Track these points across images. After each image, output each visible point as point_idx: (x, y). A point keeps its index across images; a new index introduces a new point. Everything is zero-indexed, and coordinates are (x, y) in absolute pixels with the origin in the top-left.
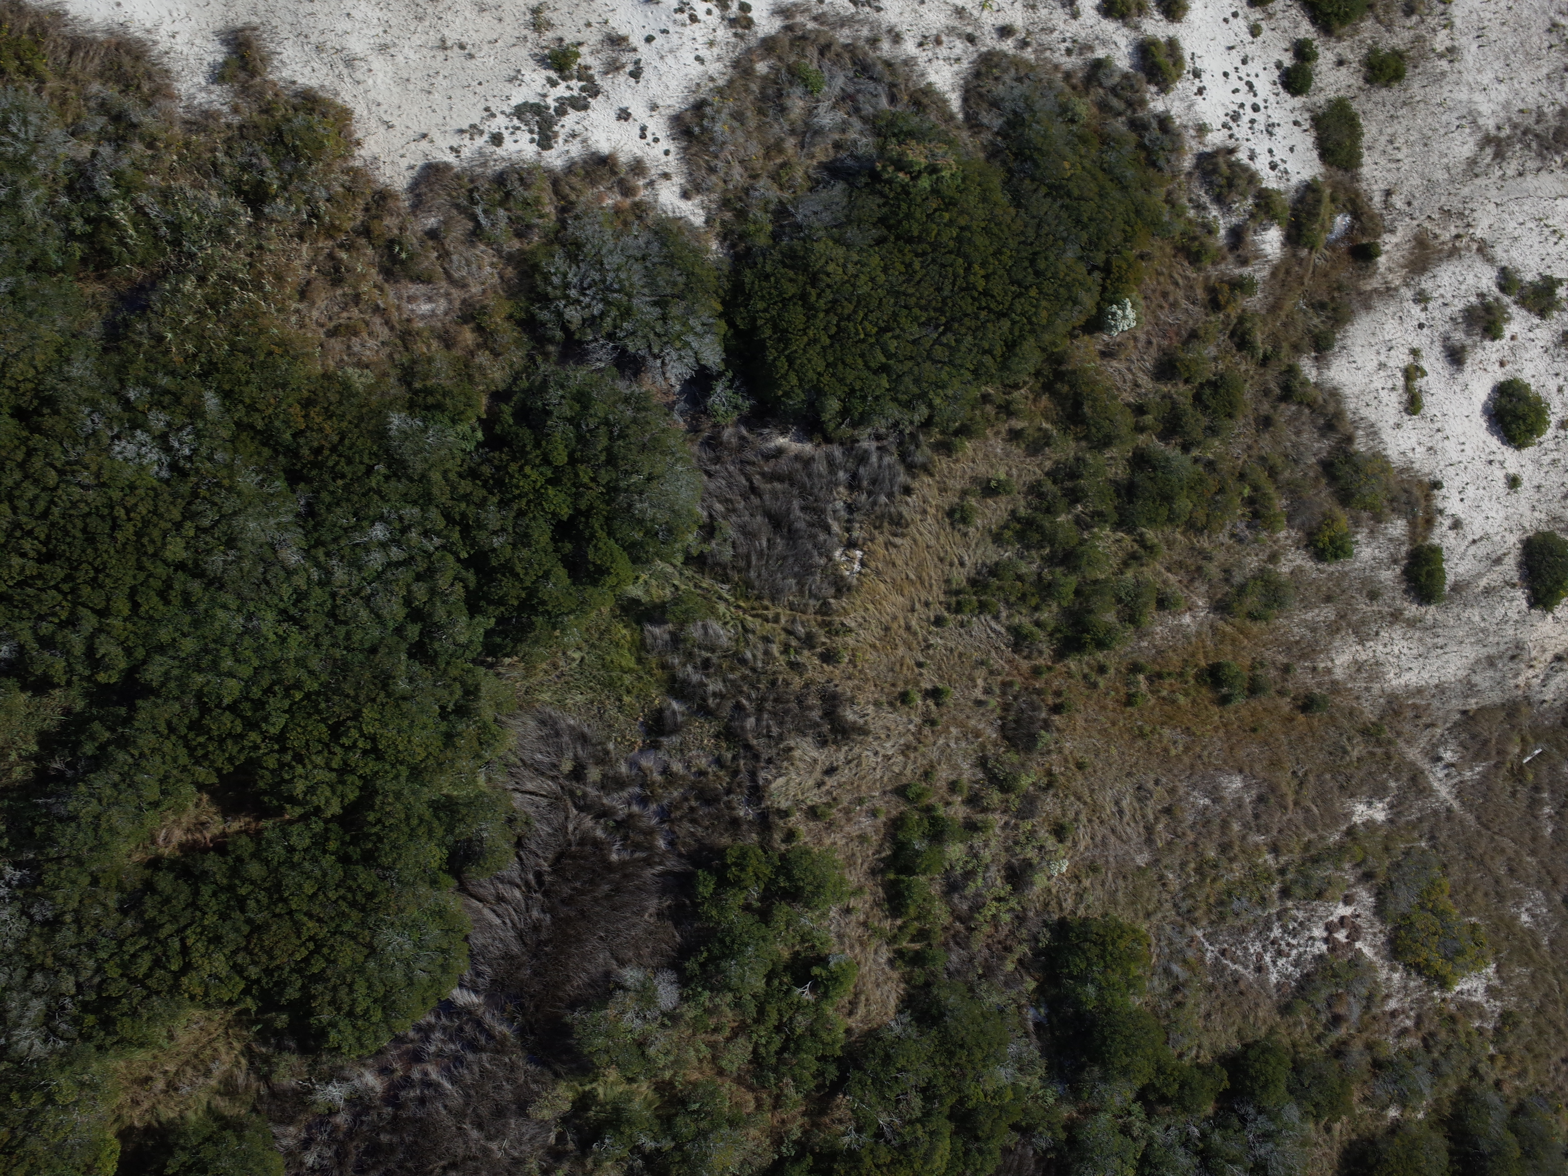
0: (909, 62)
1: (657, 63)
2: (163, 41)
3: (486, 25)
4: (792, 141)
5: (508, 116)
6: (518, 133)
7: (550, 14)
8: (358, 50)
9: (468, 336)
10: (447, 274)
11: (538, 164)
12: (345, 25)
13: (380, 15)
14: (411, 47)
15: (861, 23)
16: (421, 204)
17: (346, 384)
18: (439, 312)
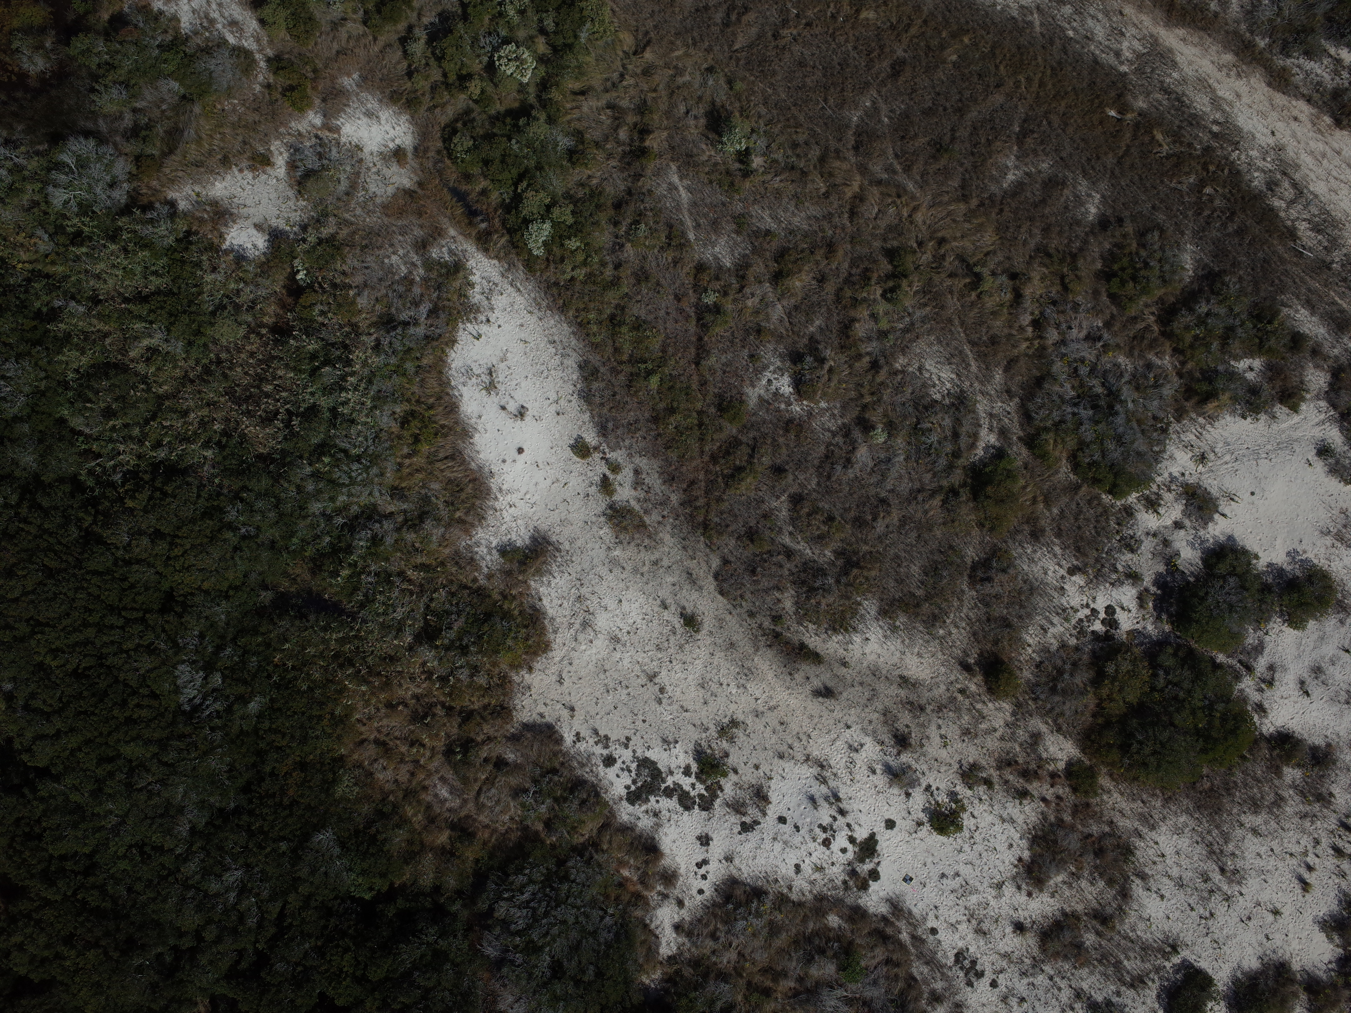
1: (768, 838)
2: (502, 502)
3: (692, 696)
4: (792, 984)
5: (634, 757)
6: (626, 773)
7: (741, 735)
8: (600, 624)
9: (443, 838)
10: (479, 793)
11: (611, 803)
12: (611, 604)
13: (639, 621)
14: (631, 657)
15: (944, 977)
16: (518, 740)
17: (335, 781)
18: (447, 805)
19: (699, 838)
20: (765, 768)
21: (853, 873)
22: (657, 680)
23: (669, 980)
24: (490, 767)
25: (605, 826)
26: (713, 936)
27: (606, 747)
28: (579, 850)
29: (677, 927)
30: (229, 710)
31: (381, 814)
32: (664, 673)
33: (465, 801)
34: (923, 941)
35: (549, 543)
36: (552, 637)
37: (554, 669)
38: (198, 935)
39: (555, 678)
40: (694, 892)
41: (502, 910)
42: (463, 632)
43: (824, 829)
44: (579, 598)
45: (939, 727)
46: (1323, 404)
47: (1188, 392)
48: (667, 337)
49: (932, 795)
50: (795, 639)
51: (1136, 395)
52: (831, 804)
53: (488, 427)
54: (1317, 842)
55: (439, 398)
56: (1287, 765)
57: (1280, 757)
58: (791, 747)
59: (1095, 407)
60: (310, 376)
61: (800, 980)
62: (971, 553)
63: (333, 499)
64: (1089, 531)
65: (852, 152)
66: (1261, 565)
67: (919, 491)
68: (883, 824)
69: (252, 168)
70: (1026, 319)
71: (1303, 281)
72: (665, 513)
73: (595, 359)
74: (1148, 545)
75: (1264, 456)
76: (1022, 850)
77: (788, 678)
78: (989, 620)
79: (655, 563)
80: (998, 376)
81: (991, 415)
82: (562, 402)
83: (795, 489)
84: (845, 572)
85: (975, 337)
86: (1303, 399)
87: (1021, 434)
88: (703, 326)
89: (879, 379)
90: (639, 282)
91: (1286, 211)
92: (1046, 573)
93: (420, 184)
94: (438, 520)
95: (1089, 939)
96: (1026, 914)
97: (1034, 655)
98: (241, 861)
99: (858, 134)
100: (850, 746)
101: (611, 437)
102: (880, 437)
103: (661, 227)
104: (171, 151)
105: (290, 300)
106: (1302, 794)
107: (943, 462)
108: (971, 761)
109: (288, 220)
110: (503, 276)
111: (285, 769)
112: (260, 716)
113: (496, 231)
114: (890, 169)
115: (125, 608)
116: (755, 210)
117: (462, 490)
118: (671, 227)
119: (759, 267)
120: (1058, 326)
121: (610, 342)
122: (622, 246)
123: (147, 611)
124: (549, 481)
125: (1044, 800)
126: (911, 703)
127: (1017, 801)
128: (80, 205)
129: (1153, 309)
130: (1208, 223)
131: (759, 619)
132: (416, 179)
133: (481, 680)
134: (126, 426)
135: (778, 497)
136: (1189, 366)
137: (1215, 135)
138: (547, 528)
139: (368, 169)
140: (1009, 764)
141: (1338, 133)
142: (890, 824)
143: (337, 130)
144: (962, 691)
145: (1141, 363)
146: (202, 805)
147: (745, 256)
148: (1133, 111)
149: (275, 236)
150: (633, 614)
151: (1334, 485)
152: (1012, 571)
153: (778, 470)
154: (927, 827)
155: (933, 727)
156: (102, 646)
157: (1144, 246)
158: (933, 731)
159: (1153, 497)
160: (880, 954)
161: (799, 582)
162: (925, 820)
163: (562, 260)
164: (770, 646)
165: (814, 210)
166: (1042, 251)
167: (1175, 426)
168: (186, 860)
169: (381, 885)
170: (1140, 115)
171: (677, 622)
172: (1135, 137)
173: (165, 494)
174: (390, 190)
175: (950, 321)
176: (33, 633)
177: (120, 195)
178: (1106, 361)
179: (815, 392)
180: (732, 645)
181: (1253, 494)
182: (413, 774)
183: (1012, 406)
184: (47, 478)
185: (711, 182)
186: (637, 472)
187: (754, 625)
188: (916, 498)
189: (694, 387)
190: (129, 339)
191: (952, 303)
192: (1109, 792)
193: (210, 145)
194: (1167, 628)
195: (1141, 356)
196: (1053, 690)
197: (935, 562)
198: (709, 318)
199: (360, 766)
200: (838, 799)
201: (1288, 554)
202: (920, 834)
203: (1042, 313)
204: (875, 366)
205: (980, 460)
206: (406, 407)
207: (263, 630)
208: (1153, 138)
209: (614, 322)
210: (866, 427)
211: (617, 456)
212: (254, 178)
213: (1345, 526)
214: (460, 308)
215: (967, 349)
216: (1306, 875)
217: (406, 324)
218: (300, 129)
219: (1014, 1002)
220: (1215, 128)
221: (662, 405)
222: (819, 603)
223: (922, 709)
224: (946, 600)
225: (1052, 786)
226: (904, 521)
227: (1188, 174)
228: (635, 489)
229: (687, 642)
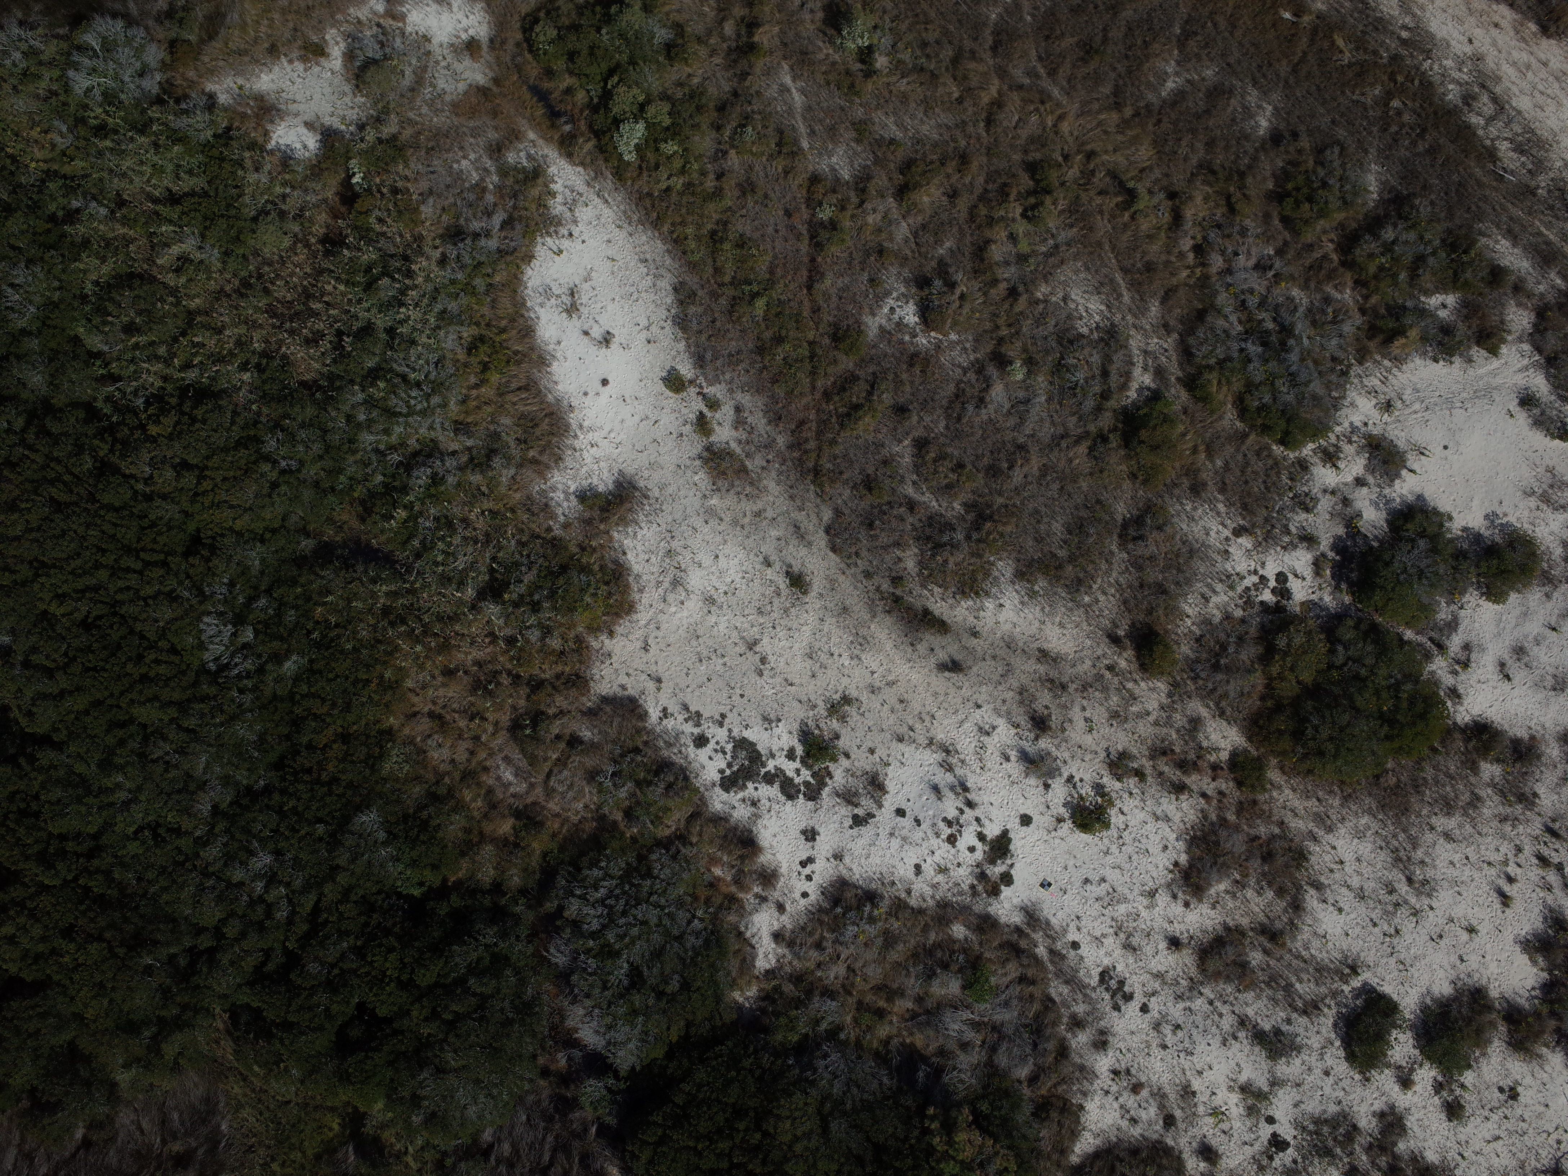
0: (1086, 1072)
1: (884, 833)
2: (582, 441)
3: (799, 668)
4: (910, 1005)
5: (729, 737)
6: (720, 755)
7: (854, 714)
8: (692, 583)
9: (506, 827)
10: (549, 775)
11: (702, 789)
12: (706, 559)
13: (738, 580)
14: (729, 621)
15: (1087, 999)
16: (595, 715)
17: (382, 756)
18: (512, 790)
19: (804, 832)
20: (881, 752)
21: (982, 876)
22: (757, 648)
23: (766, 997)
24: (562, 745)
25: (694, 816)
26: (819, 946)
27: (698, 725)
28: (665, 844)
29: (777, 936)
30: (261, 670)
31: (434, 798)
32: (766, 640)
33: (532, 786)
34: (1063, 957)
35: (635, 488)
36: (637, 597)
37: (639, 634)
38: (218, 933)
39: (639, 644)
40: (797, 895)
41: (573, 908)
42: (536, 587)
43: (949, 824)
44: (669, 553)
45: (1084, 709)
46: (1526, 347)
47: (1372, 331)
48: (775, 257)
49: (1074, 787)
50: (918, 604)
51: (1312, 332)
52: (957, 794)
53: (569, 354)
54: (1519, 850)
55: (513, 320)
56: (1485, 760)
57: (1477, 749)
58: (911, 729)
59: (1265, 344)
60: (365, 291)
61: (919, 1000)
62: (1121, 510)
63: (387, 432)
64: (1257, 487)
65: (989, 53)
66: (1456, 526)
67: (1062, 437)
68: (1018, 820)
69: (304, 59)
70: (1186, 244)
71: (1504, 209)
72: (770, 457)
73: (692, 281)
74: (1325, 504)
75: (1459, 405)
76: (1178, 853)
77: (909, 649)
78: (1141, 586)
79: (758, 514)
80: (1154, 309)
81: (1146, 352)
82: (654, 329)
83: (919, 433)
84: (977, 526)
85: (1127, 263)
86: (1504, 341)
87: (1180, 374)
88: (818, 246)
89: (1018, 309)
90: (744, 194)
91: (1484, 128)
92: (1207, 534)
93: (496, 81)
94: (509, 458)
95: (1256, 958)
96: (1183, 927)
97: (1194, 628)
98: (271, 846)
99: (997, 33)
100: (980, 729)
101: (709, 370)
102: (1018, 372)
103: (770, 131)
104: (211, 38)
105: (343, 209)
106: (1502, 794)
107: (1089, 404)
108: (1120, 748)
109: (344, 118)
110: (588, 184)
111: (325, 741)
112: (297, 679)
113: (582, 135)
114: (1032, 73)
115: (143, 549)
116: (878, 116)
117: (537, 425)
118: (781, 132)
119: (881, 180)
120: (1223, 252)
121: (709, 261)
122: (725, 153)
123: (168, 554)
124: (637, 419)
125: (1204, 795)
126: (1052, 681)
127: (1173, 797)
128: (105, 94)
129: (1333, 236)
130: (1395, 140)
131: (877, 580)
132: (491, 74)
133: (555, 643)
134: (152, 343)
135: (900, 441)
136: (1374, 300)
137: (1404, 42)
138: (633, 472)
139: (437, 62)
140: (1164, 753)
141: (1545, 43)
142: (1026, 820)
143: (402, 18)
144: (1110, 668)
145: (1318, 297)
146: (226, 781)
147: (865, 167)
148: (1311, 13)
149: (328, 136)
150: (731, 572)
151: (1539, 440)
152: (1168, 529)
153: (901, 410)
154: (1068, 824)
155: (1077, 709)
156: (116, 593)
157: (1322, 164)
158: (1076, 714)
159: (1331, 449)
160: (1013, 970)
161: (922, 538)
162: (1067, 816)
163: (657, 167)
164: (889, 612)
165: (946, 118)
166: (1207, 169)
167: (1356, 369)
168: (205, 844)
169: (433, 879)
170: (1318, 17)
171: (782, 582)
172: (1312, 41)
173: (193, 420)
174: (462, 87)
175: (1100, 244)
176: (37, 575)
177: (152, 84)
178: (1278, 294)
179: (944, 322)
180: (845, 609)
181: (1446, 447)
182: (472, 753)
183: (1170, 342)
184: (59, 401)
185: (828, 83)
186: (738, 409)
187: (870, 588)
188: (1059, 445)
189: (805, 314)
190: (156, 245)
191: (1103, 226)
192: (1279, 788)
193: (256, 31)
194: (1347, 599)
195: (1318, 289)
196: (1216, 667)
197: (1080, 518)
198: (824, 235)
199: (411, 741)
200: (966, 789)
201: (1487, 517)
202: (1060, 833)
203: (1204, 238)
204: (1013, 293)
205: (1133, 402)
206: (474, 331)
207: (303, 580)
208: (1333, 43)
209: (715, 238)
210: (1002, 361)
211: (715, 391)
212: (306, 70)
213: (1551, 486)
214: (539, 219)
215: (1119, 277)
216: (1507, 888)
217: (476, 236)
218: (360, 16)
219: (1167, 1030)
220: (1405, 34)
221: (768, 335)
222: (946, 561)
223: (1064, 687)
224: (1093, 562)
225: (1214, 780)
226: (1044, 471)
227: (1372, 85)
228: (736, 428)
229: (793, 605)
